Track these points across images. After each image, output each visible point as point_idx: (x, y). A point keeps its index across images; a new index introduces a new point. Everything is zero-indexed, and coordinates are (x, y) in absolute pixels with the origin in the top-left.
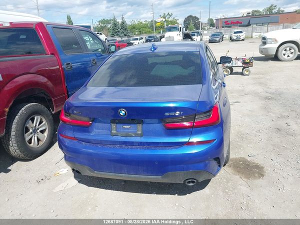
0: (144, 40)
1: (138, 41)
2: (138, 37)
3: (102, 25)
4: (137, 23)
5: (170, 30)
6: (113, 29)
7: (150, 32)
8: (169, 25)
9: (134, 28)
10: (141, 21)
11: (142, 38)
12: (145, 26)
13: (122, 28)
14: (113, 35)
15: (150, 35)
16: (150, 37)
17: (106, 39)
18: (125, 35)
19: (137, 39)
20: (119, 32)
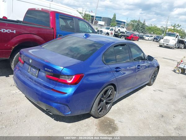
0: (153, 38)
1: (149, 38)
2: (150, 35)
3: (132, 23)
4: (153, 26)
5: (170, 35)
6: (136, 27)
7: (160, 34)
8: (170, 32)
9: (150, 29)
10: (156, 26)
11: (152, 37)
12: (158, 29)
13: (142, 27)
14: (134, 30)
15: (159, 36)
16: (158, 37)
17: (126, 31)
18: (142, 32)
19: (148, 36)
20: (139, 29)
